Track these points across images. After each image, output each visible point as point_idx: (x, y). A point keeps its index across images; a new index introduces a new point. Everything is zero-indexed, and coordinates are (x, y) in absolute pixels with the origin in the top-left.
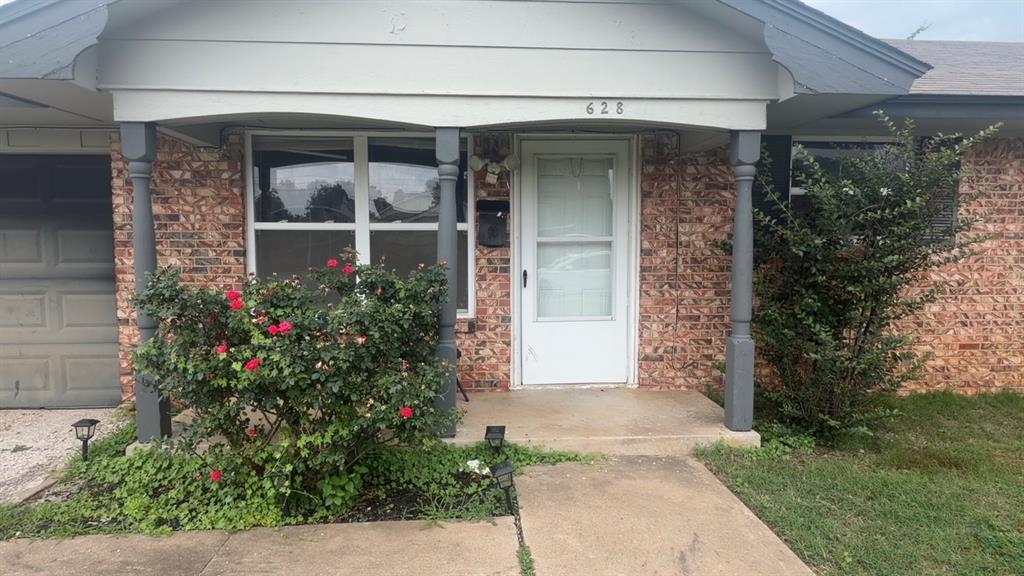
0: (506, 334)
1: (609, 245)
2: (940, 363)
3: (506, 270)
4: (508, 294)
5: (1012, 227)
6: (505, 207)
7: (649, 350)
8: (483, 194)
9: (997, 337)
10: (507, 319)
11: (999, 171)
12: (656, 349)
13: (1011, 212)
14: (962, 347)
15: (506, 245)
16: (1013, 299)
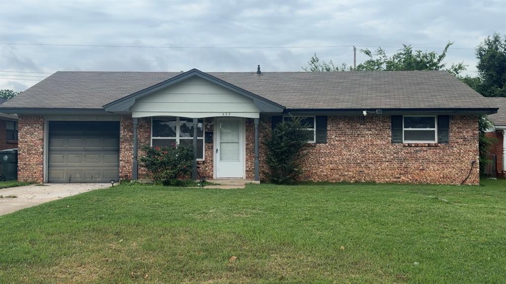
0: (212, 164)
1: (238, 143)
2: (325, 173)
3: (212, 148)
4: (213, 155)
5: (342, 138)
6: (212, 133)
7: (248, 169)
8: (207, 130)
9: (340, 167)
10: (212, 161)
11: (338, 124)
12: (250, 169)
13: (342, 134)
14: (331, 169)
15: (212, 142)
16: (344, 157)
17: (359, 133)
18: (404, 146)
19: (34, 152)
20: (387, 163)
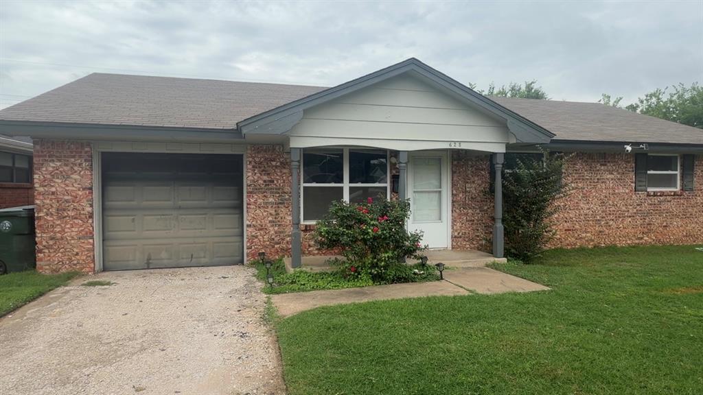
1: (440, 192)
2: (558, 236)
5: (580, 185)
7: (456, 234)
8: (392, 172)
11: (574, 164)
12: (459, 234)
14: (566, 230)
16: (582, 212)
17: (599, 177)
18: (648, 195)
19: (72, 213)
20: (630, 219)
